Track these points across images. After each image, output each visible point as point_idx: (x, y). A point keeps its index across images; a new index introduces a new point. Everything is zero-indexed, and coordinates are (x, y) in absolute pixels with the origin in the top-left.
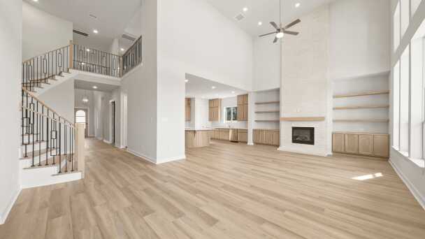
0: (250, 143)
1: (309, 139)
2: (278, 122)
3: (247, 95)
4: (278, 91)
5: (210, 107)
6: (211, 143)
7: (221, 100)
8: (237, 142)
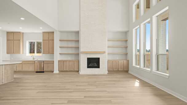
0: (56, 71)
1: (96, 65)
2: (78, 55)
3: (53, 32)
4: (77, 33)
5: (8, 40)
6: (15, 76)
7: (23, 33)
8: (43, 72)
